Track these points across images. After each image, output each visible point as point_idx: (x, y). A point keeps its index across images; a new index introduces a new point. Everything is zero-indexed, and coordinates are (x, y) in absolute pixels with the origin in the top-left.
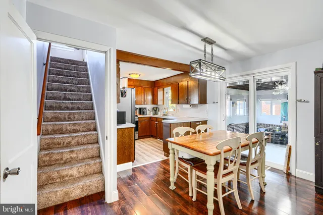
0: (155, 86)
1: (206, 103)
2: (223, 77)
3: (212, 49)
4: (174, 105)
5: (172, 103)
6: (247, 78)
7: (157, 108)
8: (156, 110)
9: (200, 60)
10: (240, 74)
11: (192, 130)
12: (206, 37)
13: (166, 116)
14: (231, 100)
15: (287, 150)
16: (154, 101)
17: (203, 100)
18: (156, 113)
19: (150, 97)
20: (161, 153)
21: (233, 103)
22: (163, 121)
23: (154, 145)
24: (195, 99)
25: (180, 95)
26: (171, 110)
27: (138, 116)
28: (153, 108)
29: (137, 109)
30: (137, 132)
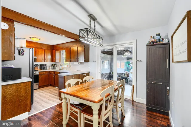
0: (53, 49)
1: (89, 62)
2: (101, 44)
3: (95, 24)
4: (68, 63)
5: (66, 61)
6: (112, 47)
7: (55, 65)
8: (54, 66)
9: (87, 28)
10: (108, 44)
11: (80, 81)
12: (91, 14)
13: (62, 70)
14: (102, 60)
15: (132, 88)
16: (53, 60)
17: (87, 60)
18: (54, 69)
19: (49, 57)
20: (57, 98)
21: (103, 62)
22: (59, 74)
23: (52, 92)
24: (82, 59)
25: (72, 56)
26: (66, 66)
27: (39, 71)
28: (52, 65)
29: (38, 65)
30: (38, 83)
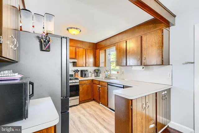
0: (96, 49)
1: (169, 65)
5: (117, 65)
7: (98, 70)
8: (97, 72)
16: (96, 64)
18: (97, 76)
19: (91, 60)
26: (115, 72)
27: (80, 79)
28: (95, 70)
29: (79, 71)
30: (78, 97)
